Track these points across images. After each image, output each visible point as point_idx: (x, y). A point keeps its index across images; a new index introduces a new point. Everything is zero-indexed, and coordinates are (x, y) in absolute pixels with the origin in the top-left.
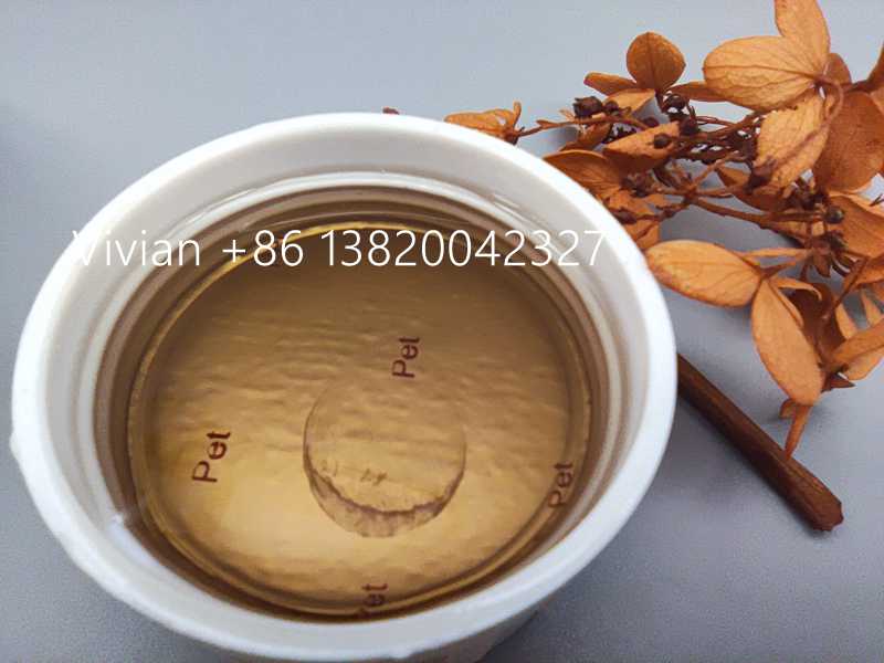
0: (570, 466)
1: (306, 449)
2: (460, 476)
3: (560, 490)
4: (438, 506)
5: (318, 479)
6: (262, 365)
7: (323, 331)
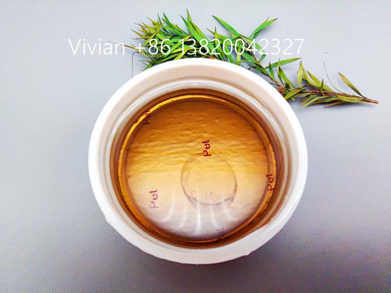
0: (272, 175)
1: (183, 189)
2: (236, 186)
3: (270, 184)
4: (231, 199)
5: (190, 198)
6: (158, 163)
7: (175, 146)
